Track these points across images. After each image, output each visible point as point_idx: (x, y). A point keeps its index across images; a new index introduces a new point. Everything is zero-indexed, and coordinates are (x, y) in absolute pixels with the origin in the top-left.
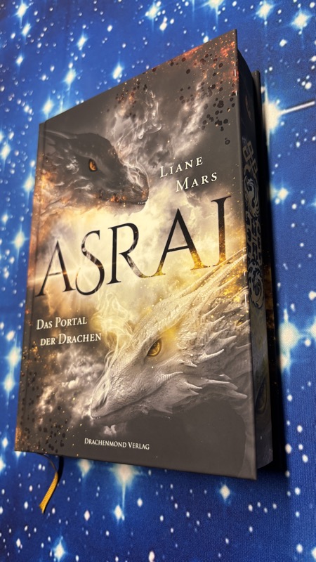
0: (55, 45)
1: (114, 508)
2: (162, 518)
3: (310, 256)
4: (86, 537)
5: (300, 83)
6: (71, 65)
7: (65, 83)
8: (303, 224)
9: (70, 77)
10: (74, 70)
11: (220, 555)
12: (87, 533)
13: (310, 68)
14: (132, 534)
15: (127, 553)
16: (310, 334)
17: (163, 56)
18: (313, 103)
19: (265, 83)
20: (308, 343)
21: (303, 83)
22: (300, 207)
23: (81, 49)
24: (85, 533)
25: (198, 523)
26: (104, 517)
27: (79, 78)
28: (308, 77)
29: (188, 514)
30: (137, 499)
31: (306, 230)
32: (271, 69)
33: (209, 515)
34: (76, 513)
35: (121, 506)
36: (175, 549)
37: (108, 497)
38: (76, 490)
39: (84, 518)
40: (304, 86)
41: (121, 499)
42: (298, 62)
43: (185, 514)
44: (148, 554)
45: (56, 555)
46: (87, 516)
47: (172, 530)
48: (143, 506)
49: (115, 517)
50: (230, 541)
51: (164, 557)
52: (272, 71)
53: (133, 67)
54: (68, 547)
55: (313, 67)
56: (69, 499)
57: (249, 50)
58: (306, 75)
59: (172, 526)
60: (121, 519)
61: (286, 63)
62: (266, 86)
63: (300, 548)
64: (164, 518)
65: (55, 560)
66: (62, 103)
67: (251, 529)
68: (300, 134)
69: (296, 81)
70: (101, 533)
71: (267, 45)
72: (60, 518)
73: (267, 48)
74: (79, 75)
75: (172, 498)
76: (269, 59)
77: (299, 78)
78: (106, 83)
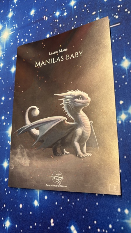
0: (3, 2)
1: (34, 201)
2: (56, 203)
3: (120, 86)
4: (21, 216)
5: (113, 16)
6: (11, 10)
7: (8, 17)
8: (116, 73)
9: (10, 15)
10: (12, 12)
11: (83, 217)
12: (21, 214)
13: (117, 10)
14: (43, 212)
15: (40, 221)
16: (121, 119)
17: (53, 5)
18: (119, 24)
19: (99, 16)
20: (120, 122)
21: (115, 16)
22: (115, 66)
23: (15, 3)
24: (20, 214)
25: (73, 203)
26: (29, 206)
27: (15, 15)
28: (117, 14)
29: (68, 200)
30: (45, 196)
31: (118, 76)
32: (101, 10)
33: (78, 199)
34: (16, 206)
35: (37, 200)
36: (63, 216)
37: (31, 196)
38: (16, 195)
39: (19, 207)
40: (115, 17)
41: (37, 197)
42: (112, 8)
43: (67, 200)
44: (50, 220)
45: (6, 226)
46: (21, 206)
47: (61, 208)
48: (47, 199)
49: (34, 205)
50: (88, 210)
51: (58, 221)
52: (101, 11)
53: (40, 10)
54: (12, 221)
55: (119, 10)
56: (12, 200)
57: (91, 3)
58: (116, 13)
59: (61, 206)
60: (37, 206)
61: (107, 8)
62: (99, 17)
63: (119, 210)
64: (58, 203)
65: (5, 228)
66: (6, 26)
67: (97, 204)
68: (114, 37)
69: (112, 15)
70: (28, 213)
71: (99, 1)
72: (8, 208)
73: (99, 2)
74: (15, 14)
75: (61, 194)
76: (100, 6)
77: (113, 14)
78: (27, 17)
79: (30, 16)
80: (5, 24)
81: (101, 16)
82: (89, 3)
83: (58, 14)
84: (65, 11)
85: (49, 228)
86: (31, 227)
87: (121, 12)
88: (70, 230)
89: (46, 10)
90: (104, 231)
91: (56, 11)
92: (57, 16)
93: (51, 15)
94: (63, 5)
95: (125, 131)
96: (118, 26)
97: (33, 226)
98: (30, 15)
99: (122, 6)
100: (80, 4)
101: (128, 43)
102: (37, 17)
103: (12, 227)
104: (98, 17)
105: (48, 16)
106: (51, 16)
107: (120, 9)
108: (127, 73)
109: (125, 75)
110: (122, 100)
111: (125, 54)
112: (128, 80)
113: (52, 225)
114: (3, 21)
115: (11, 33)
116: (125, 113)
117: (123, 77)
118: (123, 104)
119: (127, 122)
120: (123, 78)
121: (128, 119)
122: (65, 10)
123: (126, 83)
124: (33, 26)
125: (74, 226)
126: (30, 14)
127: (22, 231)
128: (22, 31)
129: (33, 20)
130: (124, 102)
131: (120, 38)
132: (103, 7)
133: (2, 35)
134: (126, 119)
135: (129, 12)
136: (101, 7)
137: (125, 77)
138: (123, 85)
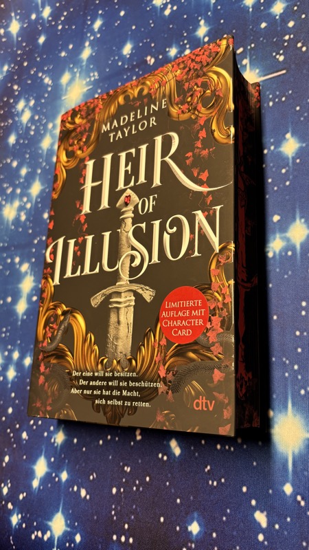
79: (122, 57)
80: (75, 73)
81: (253, 55)
82: (232, 31)
83: (173, 52)
84: (188, 46)
85: (132, 443)
86: (101, 442)
87: (290, 49)
88: (169, 447)
89: (153, 45)
90: (227, 447)
91: (170, 46)
92: (171, 58)
93: (162, 54)
94: (185, 34)
95: (278, 270)
96: (282, 76)
97: (105, 441)
98: (123, 55)
99: (292, 36)
100: (216, 32)
101: (298, 108)
102: (136, 58)
103: (67, 443)
104: (246, 58)
105: (156, 56)
106: (161, 57)
107: (288, 43)
108: (290, 164)
109: (287, 168)
110: (279, 214)
111: (290, 129)
112: (291, 177)
113: (139, 438)
114: (71, 66)
115: (85, 89)
116: (282, 238)
117: (284, 171)
118: (279, 221)
119: (283, 254)
120: (282, 174)
121: (286, 249)
122: (186, 44)
123: (288, 183)
124: (128, 76)
125: (177, 440)
126: (122, 53)
127: (84, 449)
128: (106, 86)
129: (128, 65)
130: (281, 217)
131: (284, 99)
132: (259, 39)
133: (68, 92)
134: (282, 248)
135: (304, 49)
136: (253, 39)
137: (287, 171)
138: (281, 186)
